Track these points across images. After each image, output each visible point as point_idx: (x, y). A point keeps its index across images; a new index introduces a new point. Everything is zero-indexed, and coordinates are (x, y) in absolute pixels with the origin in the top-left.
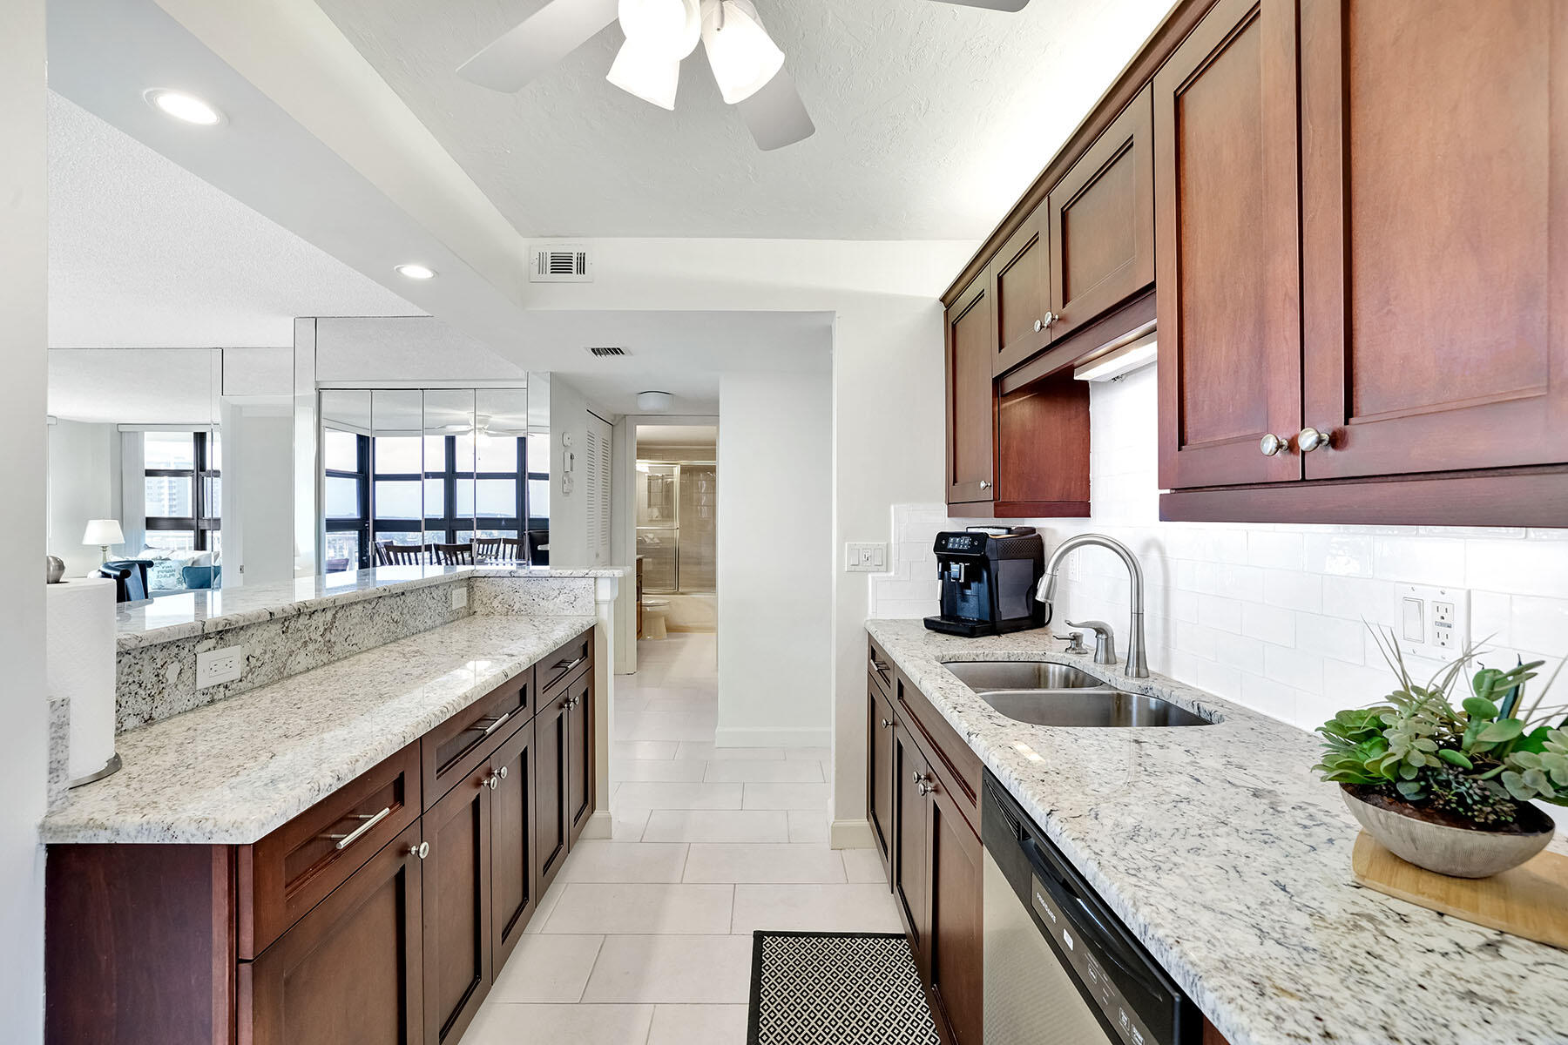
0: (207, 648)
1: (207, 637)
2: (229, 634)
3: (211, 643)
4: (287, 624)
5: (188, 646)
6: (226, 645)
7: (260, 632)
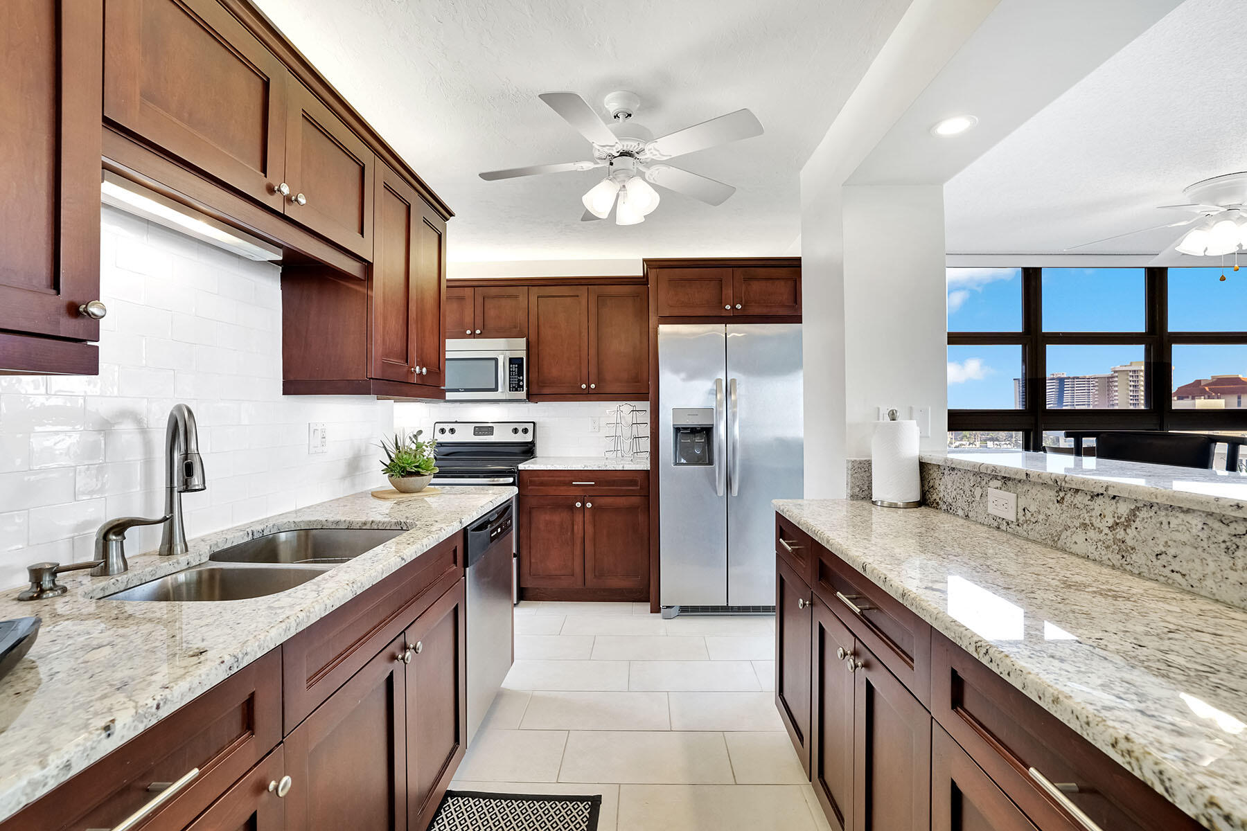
0: (996, 486)
1: (996, 477)
2: (1010, 482)
3: (999, 483)
4: (1062, 494)
5: (986, 479)
6: (1007, 490)
7: (1034, 491)
